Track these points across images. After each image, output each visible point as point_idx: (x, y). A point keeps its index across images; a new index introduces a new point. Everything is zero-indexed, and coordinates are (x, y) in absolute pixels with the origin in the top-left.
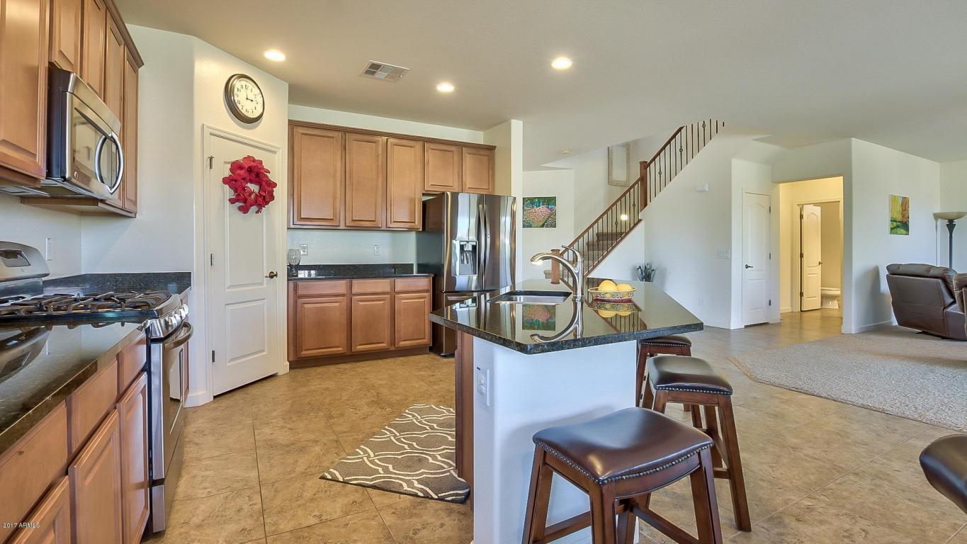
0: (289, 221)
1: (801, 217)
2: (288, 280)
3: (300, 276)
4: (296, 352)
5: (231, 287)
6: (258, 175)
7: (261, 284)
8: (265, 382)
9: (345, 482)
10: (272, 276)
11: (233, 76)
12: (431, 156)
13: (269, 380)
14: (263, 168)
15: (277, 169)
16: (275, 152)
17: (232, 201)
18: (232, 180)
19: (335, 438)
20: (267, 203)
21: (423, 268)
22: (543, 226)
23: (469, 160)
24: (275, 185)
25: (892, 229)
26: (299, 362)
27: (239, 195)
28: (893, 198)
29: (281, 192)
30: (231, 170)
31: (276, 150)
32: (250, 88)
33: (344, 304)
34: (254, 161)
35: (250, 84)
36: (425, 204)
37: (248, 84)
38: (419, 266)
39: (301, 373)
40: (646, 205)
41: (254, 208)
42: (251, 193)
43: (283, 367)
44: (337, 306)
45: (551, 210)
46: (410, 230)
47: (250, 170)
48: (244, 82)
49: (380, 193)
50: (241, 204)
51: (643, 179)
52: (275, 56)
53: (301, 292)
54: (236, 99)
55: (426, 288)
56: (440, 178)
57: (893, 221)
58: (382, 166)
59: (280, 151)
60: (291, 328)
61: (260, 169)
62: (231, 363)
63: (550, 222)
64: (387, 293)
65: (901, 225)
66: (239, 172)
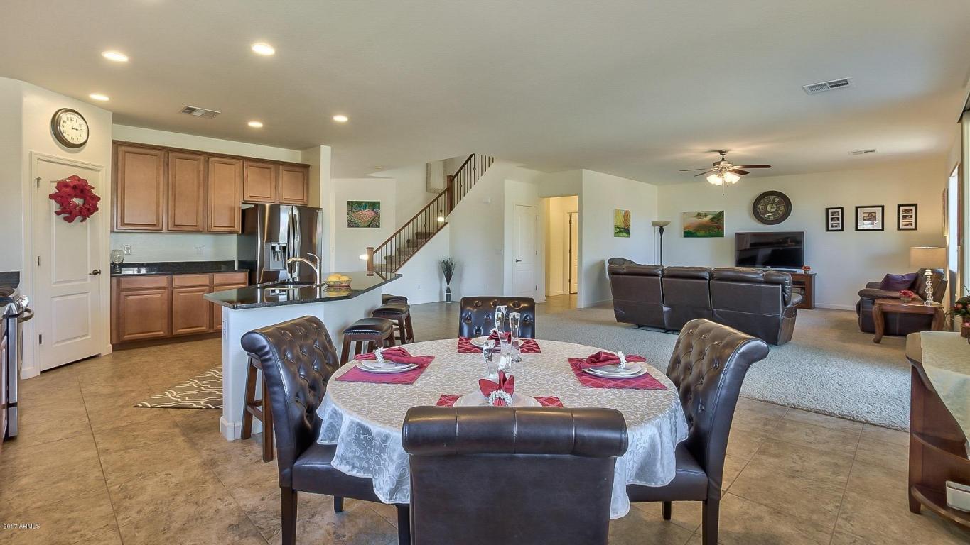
0: (112, 227)
1: (570, 222)
2: (111, 276)
3: (123, 273)
4: (118, 336)
5: (56, 283)
6: (82, 191)
7: (85, 280)
8: (88, 361)
9: (152, 407)
10: (96, 273)
11: (59, 110)
12: (251, 173)
13: (93, 359)
14: (87, 185)
15: (102, 185)
16: (99, 171)
17: (58, 213)
18: (58, 197)
19: (148, 388)
20: (91, 214)
21: (243, 265)
22: (368, 226)
23: (285, 176)
24: (99, 199)
25: (615, 233)
26: (122, 344)
27: (65, 208)
28: (617, 212)
29: (105, 205)
30: (57, 188)
31: (99, 169)
32: (75, 119)
33: (165, 296)
34: (79, 179)
35: (75, 117)
36: (244, 212)
37: (73, 116)
38: (240, 262)
39: (123, 354)
40: (451, 210)
41: (79, 218)
42: (76, 206)
43: (106, 348)
44: (158, 299)
45: (375, 212)
46: (231, 233)
47: (75, 187)
48: (69, 115)
49: (201, 202)
50: (66, 215)
51: (449, 190)
52: (100, 97)
53: (123, 286)
54: (62, 130)
55: (243, 281)
56: (259, 190)
57: (616, 227)
58: (203, 180)
59: (104, 169)
60: (114, 317)
61: (84, 186)
62: (57, 345)
63: (374, 223)
64: (207, 286)
65: (624, 230)
66: (65, 189)
